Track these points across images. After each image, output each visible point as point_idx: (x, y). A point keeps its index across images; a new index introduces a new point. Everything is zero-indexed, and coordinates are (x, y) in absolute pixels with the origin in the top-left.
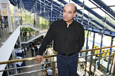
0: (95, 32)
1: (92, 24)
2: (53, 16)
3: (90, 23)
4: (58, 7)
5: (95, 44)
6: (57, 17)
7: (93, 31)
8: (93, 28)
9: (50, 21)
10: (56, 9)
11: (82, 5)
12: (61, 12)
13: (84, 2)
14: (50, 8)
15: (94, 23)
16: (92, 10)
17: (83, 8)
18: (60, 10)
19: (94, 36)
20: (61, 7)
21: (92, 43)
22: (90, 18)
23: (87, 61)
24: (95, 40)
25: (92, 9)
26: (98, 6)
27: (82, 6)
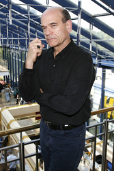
0: (105, 67)
1: (99, 51)
2: (10, 36)
3: (94, 49)
4: (23, 15)
5: (106, 94)
6: (20, 37)
7: (100, 66)
8: (100, 58)
9: (5, 47)
10: (17, 20)
11: (76, 9)
12: (29, 27)
13: (79, 3)
14: (4, 19)
15: (101, 48)
16: (98, 20)
17: (80, 16)
18: (26, 22)
19: (104, 75)
20: (29, 14)
21: (100, 92)
22: (95, 37)
23: (96, 136)
24: (106, 85)
25: (98, 18)
26: (110, 12)
27: (76, 13)
